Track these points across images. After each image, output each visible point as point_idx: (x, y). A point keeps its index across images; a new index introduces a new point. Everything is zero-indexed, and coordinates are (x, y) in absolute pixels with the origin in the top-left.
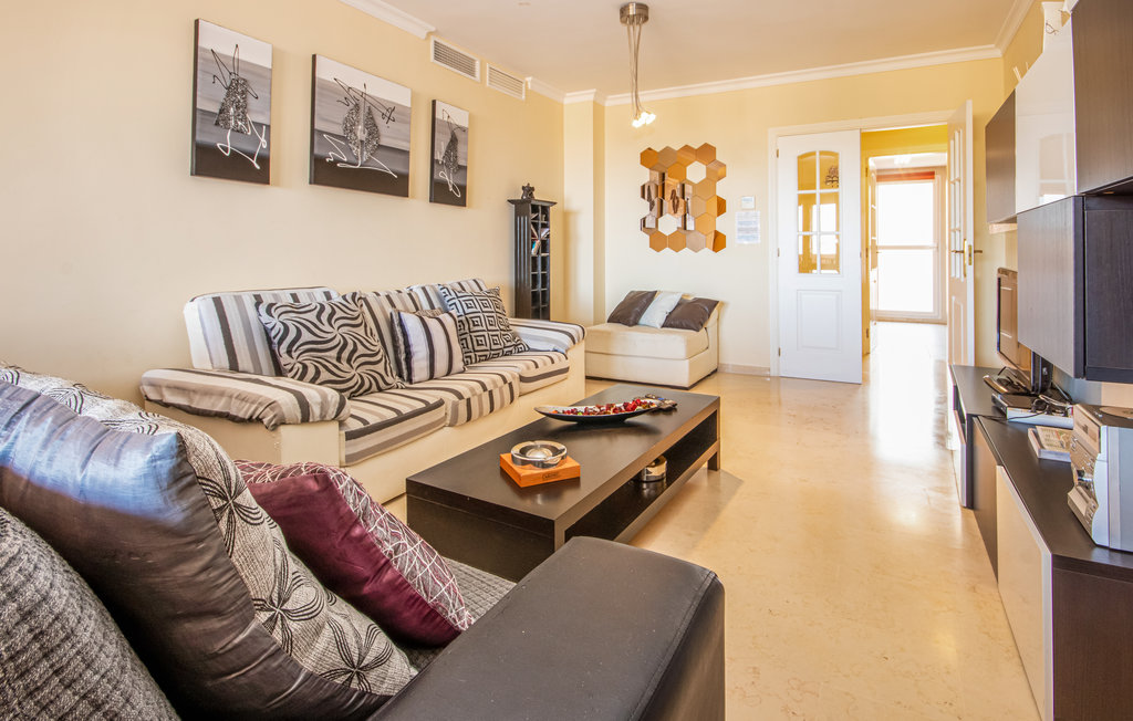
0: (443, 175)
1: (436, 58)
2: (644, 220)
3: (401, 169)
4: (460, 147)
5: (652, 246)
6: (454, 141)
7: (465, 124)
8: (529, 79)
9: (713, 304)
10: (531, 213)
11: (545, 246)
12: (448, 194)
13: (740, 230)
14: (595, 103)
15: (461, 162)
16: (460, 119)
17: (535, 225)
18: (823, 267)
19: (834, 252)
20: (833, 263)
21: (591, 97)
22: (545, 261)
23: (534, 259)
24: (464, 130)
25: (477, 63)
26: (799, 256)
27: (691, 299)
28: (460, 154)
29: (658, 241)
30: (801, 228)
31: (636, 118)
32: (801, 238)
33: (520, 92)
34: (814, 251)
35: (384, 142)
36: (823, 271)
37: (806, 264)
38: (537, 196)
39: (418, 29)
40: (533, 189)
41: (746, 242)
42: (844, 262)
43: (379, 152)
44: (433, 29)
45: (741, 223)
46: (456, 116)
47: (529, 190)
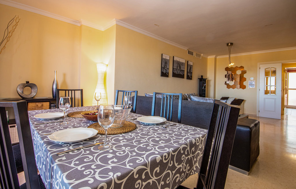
0: (189, 74)
1: (188, 53)
2: (226, 82)
3: (183, 74)
4: (191, 69)
5: (227, 87)
6: (191, 68)
7: (192, 65)
8: (202, 54)
9: (242, 100)
10: (202, 81)
11: (205, 87)
12: (189, 78)
13: (249, 85)
14: (215, 58)
15: (191, 72)
16: (192, 64)
17: (203, 83)
18: (271, 93)
19: (274, 90)
20: (274, 92)
21: (214, 57)
22: (205, 90)
23: (203, 90)
24: (192, 66)
25: (194, 53)
26: (265, 91)
27: (237, 99)
28: (191, 70)
29: (229, 86)
30: (265, 85)
31: (230, 64)
32: (265, 87)
33: (200, 57)
34: (269, 89)
35: (182, 69)
36: (271, 94)
37: (267, 92)
38: (203, 77)
39: (186, 49)
40: (203, 76)
41: (251, 87)
42: (277, 92)
43: (181, 71)
44: (188, 48)
45: (250, 83)
46: (191, 63)
47: (202, 76)
